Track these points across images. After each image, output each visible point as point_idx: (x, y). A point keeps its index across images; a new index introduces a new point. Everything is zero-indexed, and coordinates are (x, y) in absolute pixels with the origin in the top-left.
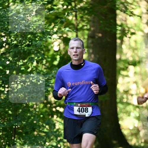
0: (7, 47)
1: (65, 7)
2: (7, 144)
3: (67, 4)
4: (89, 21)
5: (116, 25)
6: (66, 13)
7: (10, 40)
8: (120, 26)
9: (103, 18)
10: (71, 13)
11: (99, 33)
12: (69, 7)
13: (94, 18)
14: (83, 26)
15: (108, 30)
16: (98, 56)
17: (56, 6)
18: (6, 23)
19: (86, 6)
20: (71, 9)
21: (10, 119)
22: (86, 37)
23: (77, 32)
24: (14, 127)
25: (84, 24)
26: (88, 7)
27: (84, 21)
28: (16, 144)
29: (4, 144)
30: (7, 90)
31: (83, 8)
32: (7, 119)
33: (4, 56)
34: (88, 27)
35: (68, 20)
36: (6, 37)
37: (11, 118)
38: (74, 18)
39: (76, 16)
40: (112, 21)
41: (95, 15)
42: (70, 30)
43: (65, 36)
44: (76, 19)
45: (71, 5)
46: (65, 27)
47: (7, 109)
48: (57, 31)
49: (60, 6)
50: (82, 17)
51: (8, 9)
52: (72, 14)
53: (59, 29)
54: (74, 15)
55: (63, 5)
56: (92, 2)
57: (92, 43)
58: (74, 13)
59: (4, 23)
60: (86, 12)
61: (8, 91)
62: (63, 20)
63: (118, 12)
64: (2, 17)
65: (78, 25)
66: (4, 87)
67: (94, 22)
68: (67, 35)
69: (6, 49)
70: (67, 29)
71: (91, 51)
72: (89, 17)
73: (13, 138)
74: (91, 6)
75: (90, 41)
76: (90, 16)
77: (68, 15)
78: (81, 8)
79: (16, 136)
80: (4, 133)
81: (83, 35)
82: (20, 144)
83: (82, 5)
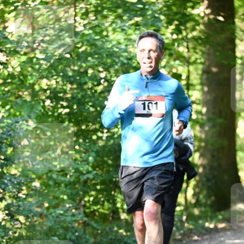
0: (106, 84)
1: (175, 36)
2: (105, 199)
3: (177, 32)
4: (203, 53)
5: (235, 57)
6: (176, 44)
7: (109, 76)
8: (241, 58)
9: (220, 48)
10: (182, 43)
11: (215, 67)
12: (180, 36)
13: (209, 49)
14: (197, 59)
15: (226, 62)
16: (213, 95)
17: (163, 35)
18: (105, 55)
19: (200, 35)
20: (182, 39)
21: (109, 170)
22: (200, 72)
23: (188, 66)
24: (114, 179)
25: (197, 56)
26: (203, 37)
27: (197, 53)
28: (116, 200)
29: (102, 199)
30: (105, 135)
31: (196, 38)
32: (106, 170)
33: (102, 95)
34: (202, 60)
35: (179, 52)
36: (105, 73)
37: (111, 169)
38: (186, 50)
39: (188, 47)
40: (230, 52)
41: (210, 46)
42: (181, 64)
43: (174, 71)
44: (188, 51)
45: (181, 33)
46: (175, 60)
47: (106, 159)
48: (165, 65)
49: (169, 35)
50: (195, 48)
51: (106, 38)
52: (183, 46)
53: (168, 62)
54: (186, 46)
55: (172, 34)
56: (207, 31)
57: (207, 79)
58: (185, 44)
59: (102, 56)
60: (200, 41)
61: (107, 137)
62: (172, 52)
63: (237, 41)
64: (100, 49)
65: (190, 58)
66: (102, 132)
67: (209, 54)
68: (177, 70)
69: (105, 87)
70: (177, 62)
71: (206, 89)
72: (203, 49)
73: (113, 193)
74: (206, 35)
75: (205, 77)
76: (205, 47)
77: (178, 46)
78: (194, 38)
79: (117, 190)
80: (103, 187)
81: (196, 69)
82: (121, 199)
83: (195, 33)
